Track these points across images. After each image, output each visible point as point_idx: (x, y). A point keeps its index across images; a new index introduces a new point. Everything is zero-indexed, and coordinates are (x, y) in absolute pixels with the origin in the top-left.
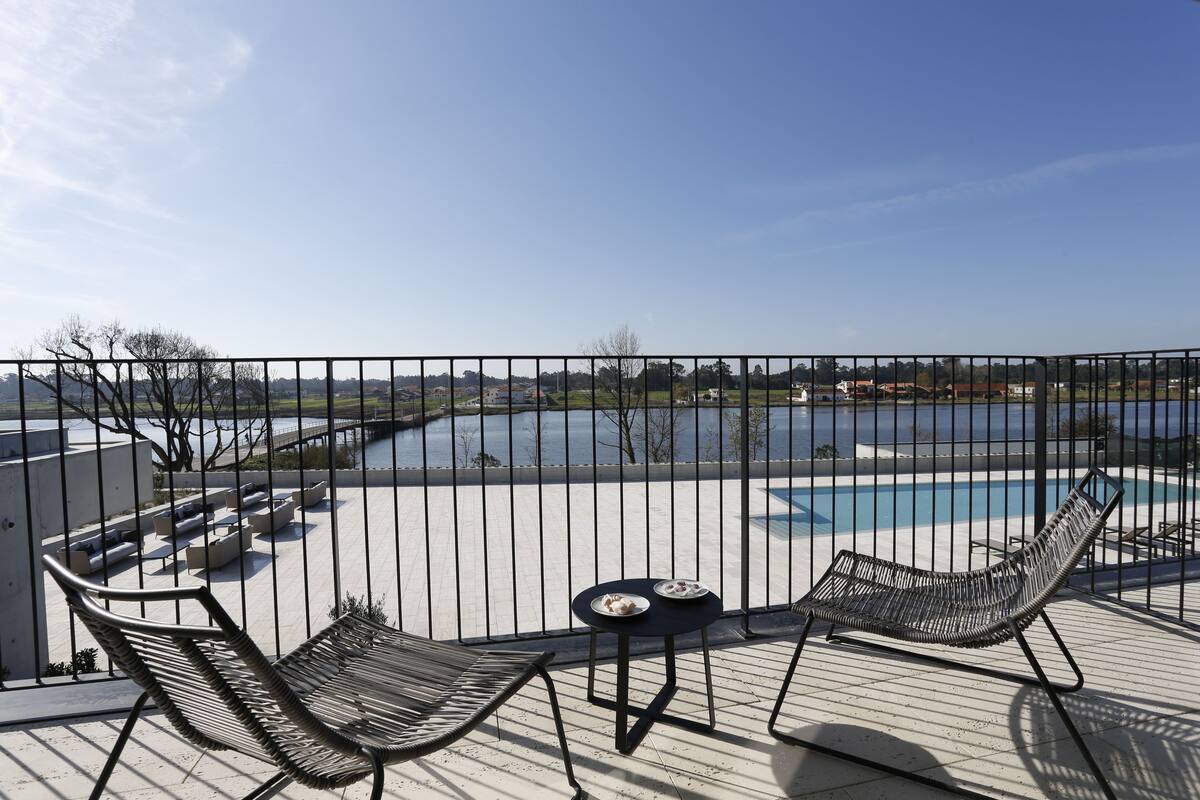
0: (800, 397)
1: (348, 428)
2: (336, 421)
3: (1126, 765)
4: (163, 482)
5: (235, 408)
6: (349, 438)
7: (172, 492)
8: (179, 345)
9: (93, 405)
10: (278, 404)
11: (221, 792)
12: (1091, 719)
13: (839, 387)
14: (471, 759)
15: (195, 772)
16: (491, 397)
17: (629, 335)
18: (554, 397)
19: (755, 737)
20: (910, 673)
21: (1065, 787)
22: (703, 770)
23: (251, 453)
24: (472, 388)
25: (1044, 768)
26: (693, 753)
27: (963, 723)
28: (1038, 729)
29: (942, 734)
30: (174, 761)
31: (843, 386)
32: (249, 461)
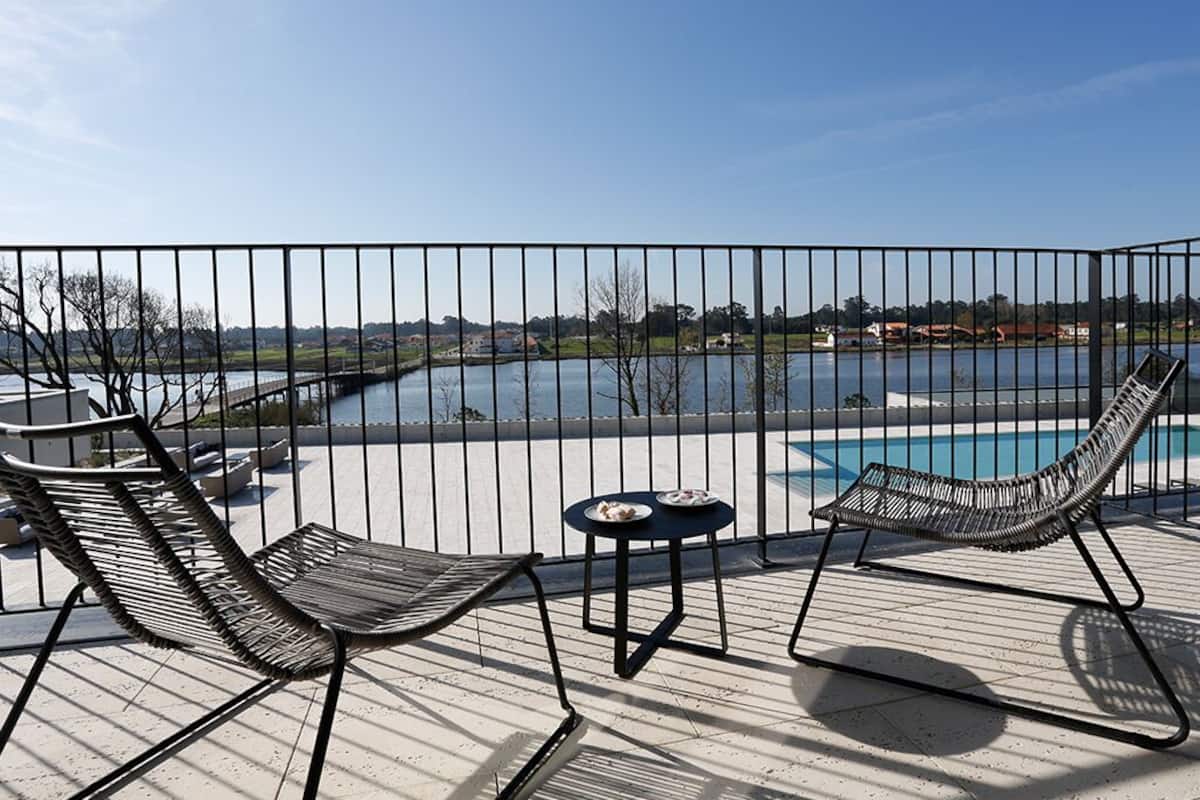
0: (826, 341)
1: (313, 382)
2: (297, 375)
3: (1190, 679)
4: (102, 442)
5: (182, 361)
6: (314, 393)
7: (112, 453)
8: (119, 288)
9: (22, 360)
10: (232, 356)
11: (166, 719)
12: (1152, 637)
13: (870, 330)
14: (450, 685)
15: (137, 701)
16: (475, 346)
17: (631, 272)
18: (548, 345)
19: (773, 660)
20: (950, 597)
21: (1122, 701)
22: (714, 692)
23: (202, 410)
24: (452, 336)
25: (1100, 683)
26: (702, 676)
27: (1009, 643)
28: (1093, 647)
29: (985, 654)
30: (113, 690)
31: (875, 329)
32: (200, 420)
